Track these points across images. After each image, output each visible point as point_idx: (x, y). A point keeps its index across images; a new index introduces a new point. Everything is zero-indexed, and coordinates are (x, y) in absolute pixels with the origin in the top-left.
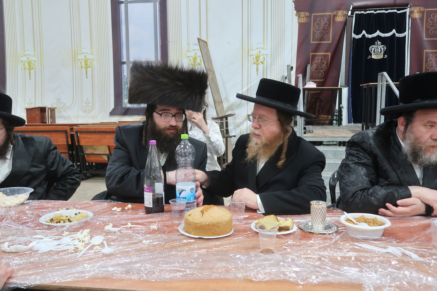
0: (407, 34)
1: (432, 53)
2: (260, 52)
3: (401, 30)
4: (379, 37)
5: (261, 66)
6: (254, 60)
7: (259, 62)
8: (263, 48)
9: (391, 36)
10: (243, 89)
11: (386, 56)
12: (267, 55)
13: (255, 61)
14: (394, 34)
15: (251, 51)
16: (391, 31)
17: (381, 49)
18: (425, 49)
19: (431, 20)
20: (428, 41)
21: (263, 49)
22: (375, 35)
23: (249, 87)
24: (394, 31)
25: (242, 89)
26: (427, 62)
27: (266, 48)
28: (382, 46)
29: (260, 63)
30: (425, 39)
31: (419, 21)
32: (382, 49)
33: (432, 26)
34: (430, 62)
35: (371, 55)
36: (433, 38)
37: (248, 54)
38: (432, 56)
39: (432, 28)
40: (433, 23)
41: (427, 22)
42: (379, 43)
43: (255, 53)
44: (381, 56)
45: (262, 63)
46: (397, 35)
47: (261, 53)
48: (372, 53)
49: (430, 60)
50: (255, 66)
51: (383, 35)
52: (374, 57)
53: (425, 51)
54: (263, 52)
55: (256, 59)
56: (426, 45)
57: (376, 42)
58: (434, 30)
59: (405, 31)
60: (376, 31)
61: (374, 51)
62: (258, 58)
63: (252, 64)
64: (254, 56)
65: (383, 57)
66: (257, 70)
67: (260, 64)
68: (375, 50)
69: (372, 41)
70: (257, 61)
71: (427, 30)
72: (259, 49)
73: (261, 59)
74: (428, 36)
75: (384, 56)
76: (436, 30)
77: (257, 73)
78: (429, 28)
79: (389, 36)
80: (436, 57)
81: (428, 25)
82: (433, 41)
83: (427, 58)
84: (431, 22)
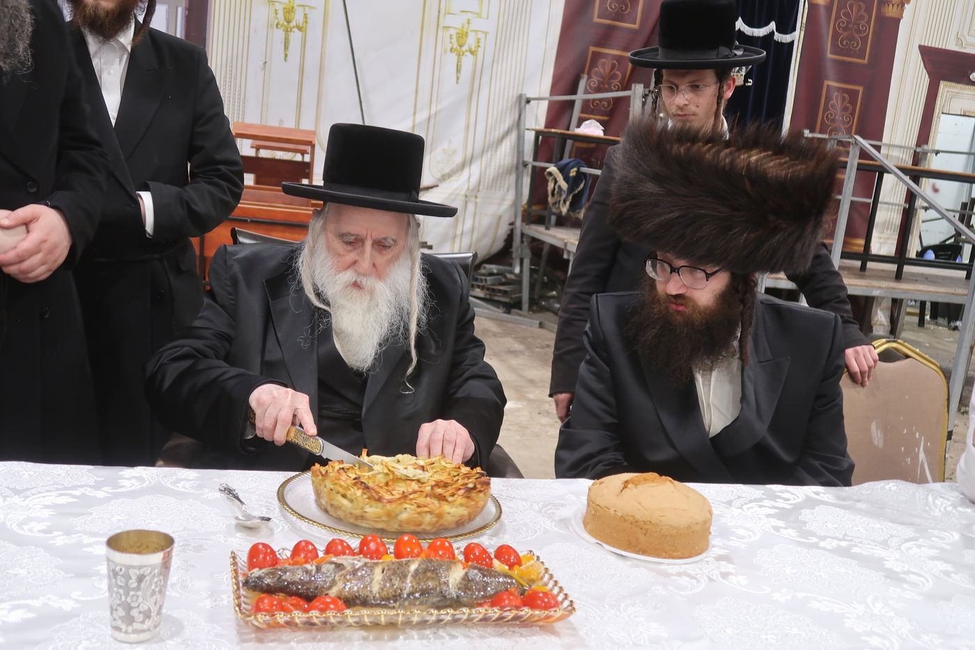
0: (797, 37)
1: (839, 89)
2: (469, 23)
3: (787, 25)
5: (468, 61)
6: (451, 43)
7: (464, 48)
8: (477, 14)
9: (765, 35)
10: (417, 115)
11: (750, 83)
12: (486, 33)
13: (455, 46)
14: (772, 34)
15: (447, 16)
16: (767, 24)
18: (828, 80)
19: (846, 15)
20: (835, 61)
21: (479, 15)
23: (433, 111)
24: (773, 26)
25: (415, 114)
26: (826, 108)
27: (484, 15)
29: (466, 51)
30: (829, 56)
31: (822, 13)
33: (845, 29)
34: (832, 111)
36: (845, 55)
37: (438, 22)
38: (837, 97)
39: (846, 34)
40: (849, 23)
41: (838, 17)
43: (456, 22)
44: (739, 81)
45: (472, 53)
46: (778, 37)
47: (472, 27)
49: (832, 106)
50: (453, 58)
51: (748, 31)
53: (827, 83)
54: (477, 24)
55: (458, 41)
56: (830, 69)
58: (847, 38)
59: (794, 30)
62: (462, 36)
63: (445, 51)
64: (453, 32)
65: (742, 83)
66: (458, 71)
67: (466, 54)
70: (461, 46)
71: (836, 35)
72: (469, 16)
73: (471, 41)
74: (836, 50)
75: (746, 81)
76: (851, 38)
77: (458, 78)
78: (841, 31)
79: (761, 35)
80: (844, 99)
81: (839, 27)
82: (843, 63)
83: (828, 99)
84: (844, 19)
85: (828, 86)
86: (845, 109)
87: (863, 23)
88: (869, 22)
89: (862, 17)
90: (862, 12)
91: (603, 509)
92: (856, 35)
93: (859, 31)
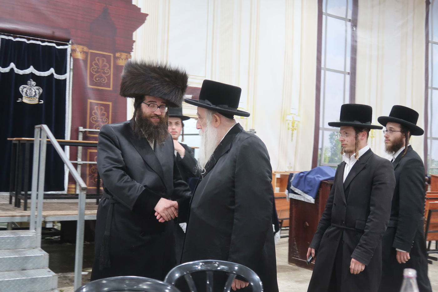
0: (68, 76)
1: (97, 104)
3: (61, 70)
4: (32, 76)
9: (49, 76)
11: (42, 102)
14: (52, 75)
16: (48, 70)
17: (35, 92)
18: (90, 99)
19: (96, 64)
20: (93, 89)
22: (27, 71)
24: (52, 70)
26: (91, 115)
28: (37, 87)
30: (89, 86)
31: (82, 63)
32: (37, 91)
33: (97, 72)
34: (95, 116)
35: (21, 97)
36: (98, 86)
38: (97, 108)
39: (97, 74)
40: (98, 69)
41: (91, 66)
42: (34, 83)
44: (35, 101)
46: (56, 76)
48: (24, 95)
49: (95, 113)
51: (38, 73)
52: (26, 100)
53: (89, 101)
56: (90, 93)
57: (29, 81)
58: (98, 77)
59: (65, 72)
60: (28, 67)
61: (26, 93)
65: (37, 102)
68: (27, 91)
69: (24, 79)
71: (92, 75)
74: (93, 83)
75: (39, 101)
76: (101, 77)
78: (94, 73)
79: (46, 75)
80: (101, 109)
81: (93, 71)
82: (98, 90)
83: (91, 109)
84: (95, 67)
85: (91, 102)
86: (103, 115)
87: (106, 68)
88: (110, 68)
89: (105, 66)
90: (105, 63)
92: (104, 75)
93: (105, 73)
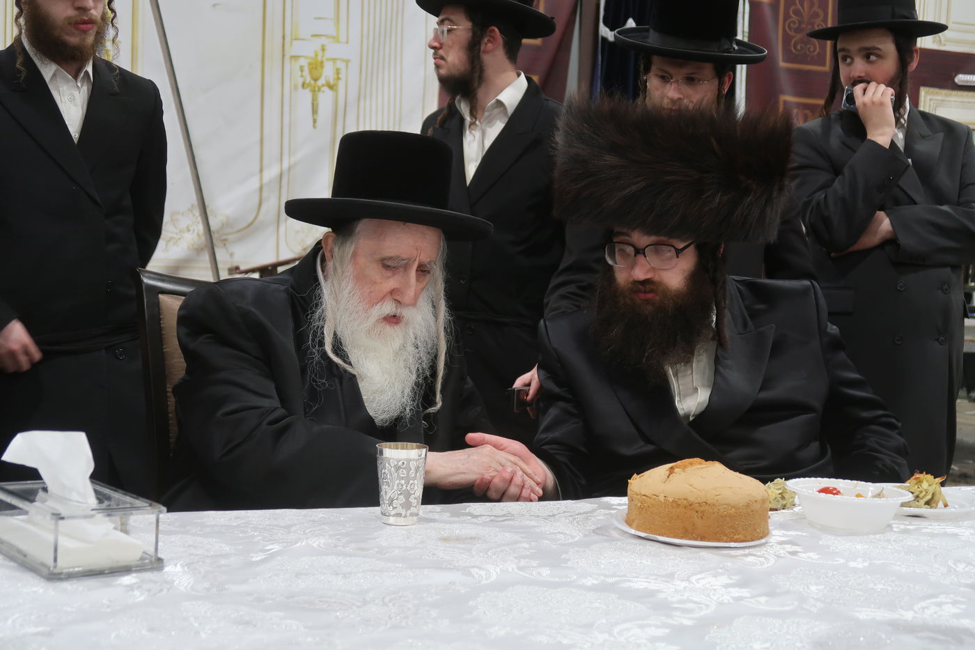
1: (799, 105)
2: (323, 50)
5: (326, 98)
6: (302, 76)
7: (320, 82)
8: (333, 37)
12: (347, 62)
13: (308, 79)
15: (295, 43)
18: (783, 94)
19: (797, 13)
20: (790, 71)
21: (336, 39)
23: (286, 165)
25: (261, 171)
27: (343, 38)
29: (323, 86)
30: (782, 64)
31: (768, 12)
33: (798, 30)
36: (801, 62)
37: (283, 50)
39: (799, 36)
40: (800, 23)
41: (787, 16)
43: (307, 49)
45: (331, 87)
47: (328, 54)
50: (306, 95)
53: (783, 98)
54: (333, 50)
55: (311, 73)
56: (784, 81)
58: (801, 41)
62: (316, 67)
63: (296, 87)
64: (303, 62)
66: (315, 111)
67: (323, 89)
70: (316, 80)
71: (787, 39)
72: (323, 41)
73: (328, 72)
74: (789, 57)
76: (806, 42)
77: (315, 121)
78: (792, 33)
81: (789, 27)
82: (799, 72)
84: (794, 18)
85: (785, 102)
87: (818, 21)
89: (816, 15)
90: (815, 8)
91: (650, 498)
